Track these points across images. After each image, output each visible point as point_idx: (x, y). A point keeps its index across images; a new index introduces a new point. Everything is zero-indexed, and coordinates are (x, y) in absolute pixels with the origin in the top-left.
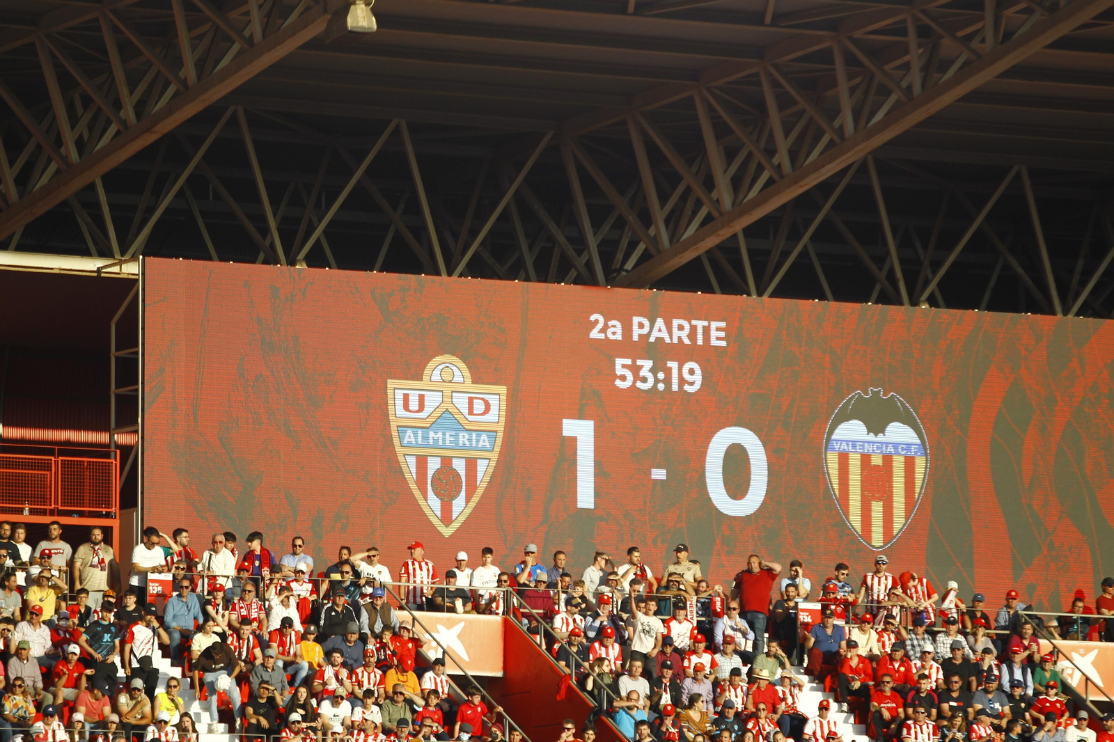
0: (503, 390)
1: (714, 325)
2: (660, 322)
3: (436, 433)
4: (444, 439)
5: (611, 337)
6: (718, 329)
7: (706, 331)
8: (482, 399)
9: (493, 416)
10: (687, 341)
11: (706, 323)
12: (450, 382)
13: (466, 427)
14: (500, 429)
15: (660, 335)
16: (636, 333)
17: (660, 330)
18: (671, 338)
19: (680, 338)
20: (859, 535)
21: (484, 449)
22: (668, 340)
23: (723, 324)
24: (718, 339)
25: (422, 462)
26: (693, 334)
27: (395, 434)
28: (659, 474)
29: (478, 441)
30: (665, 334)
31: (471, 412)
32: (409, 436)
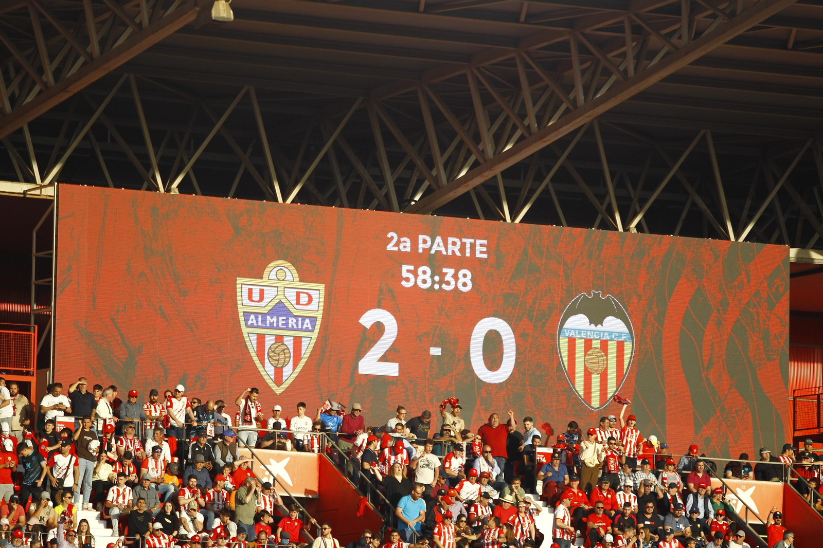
0: (322, 287)
1: (479, 242)
2: (439, 240)
3: (272, 318)
4: (278, 322)
5: (403, 250)
6: (481, 245)
7: (473, 246)
8: (307, 293)
9: (314, 306)
10: (458, 254)
11: (472, 241)
12: (283, 280)
13: (295, 314)
14: (319, 315)
15: (438, 249)
16: (421, 247)
17: (439, 245)
18: (447, 251)
19: (453, 251)
20: (582, 398)
21: (307, 330)
22: (444, 253)
23: (485, 242)
24: (481, 252)
25: (261, 339)
26: (462, 249)
27: (241, 318)
28: (436, 351)
29: (302, 324)
30: (442, 248)
31: (298, 303)
32: (252, 320)
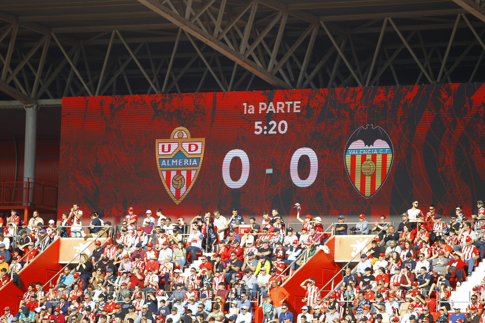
0: (203, 140)
1: (295, 103)
2: (271, 104)
3: (175, 161)
4: (178, 163)
5: (250, 113)
6: (297, 105)
7: (292, 106)
8: (195, 144)
9: (199, 151)
10: (283, 112)
11: (291, 103)
12: (182, 138)
13: (187, 157)
14: (202, 157)
15: (271, 110)
16: (261, 109)
17: (271, 108)
18: (276, 111)
19: (280, 111)
20: (359, 192)
21: (195, 166)
22: (274, 112)
23: (299, 102)
24: (297, 109)
25: (168, 174)
26: (285, 108)
27: (158, 162)
28: (269, 171)
29: (192, 163)
30: (273, 110)
31: (190, 150)
32: (164, 163)
